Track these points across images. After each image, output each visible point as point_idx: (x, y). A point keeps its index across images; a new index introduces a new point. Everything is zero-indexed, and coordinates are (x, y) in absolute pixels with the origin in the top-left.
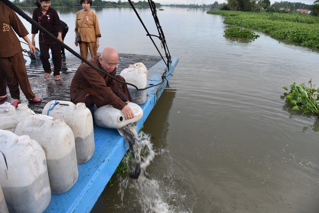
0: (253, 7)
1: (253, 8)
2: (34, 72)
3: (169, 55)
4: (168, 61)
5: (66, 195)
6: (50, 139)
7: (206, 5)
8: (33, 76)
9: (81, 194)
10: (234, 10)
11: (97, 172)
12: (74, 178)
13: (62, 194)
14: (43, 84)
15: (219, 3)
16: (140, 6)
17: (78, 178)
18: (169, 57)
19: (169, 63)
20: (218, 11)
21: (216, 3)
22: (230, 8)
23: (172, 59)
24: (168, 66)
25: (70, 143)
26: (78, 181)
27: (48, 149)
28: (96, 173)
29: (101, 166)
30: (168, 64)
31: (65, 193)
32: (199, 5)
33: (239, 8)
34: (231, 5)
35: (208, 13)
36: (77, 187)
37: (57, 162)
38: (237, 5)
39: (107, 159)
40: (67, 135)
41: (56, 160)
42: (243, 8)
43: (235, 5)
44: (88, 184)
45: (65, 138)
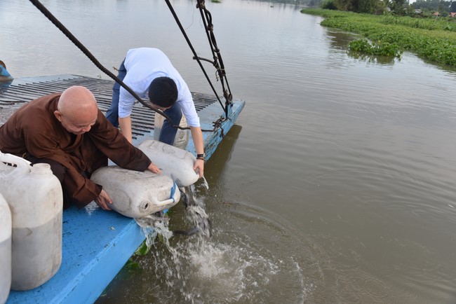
0: (373, 6)
1: (372, 8)
3: (229, 93)
4: (227, 103)
5: (36, 293)
6: (24, 192)
9: (62, 293)
10: (342, 9)
11: (94, 260)
12: (54, 264)
13: (28, 291)
17: (60, 269)
18: (228, 97)
19: (229, 106)
20: (318, 9)
23: (233, 101)
24: (226, 110)
25: (55, 204)
26: (59, 272)
27: (17, 209)
28: (91, 263)
29: (101, 253)
30: (226, 107)
31: (34, 290)
35: (302, 12)
36: (57, 282)
37: (30, 232)
38: (349, 3)
39: (112, 243)
40: (52, 190)
41: (28, 229)
42: (357, 8)
44: (76, 278)
45: (48, 194)
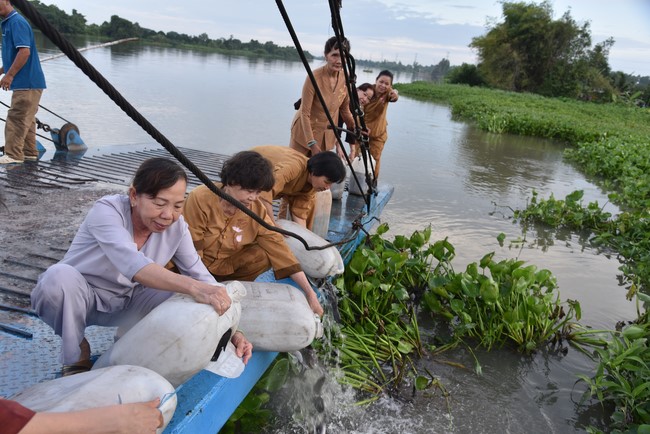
0: (582, 78)
1: (580, 86)
2: (59, 179)
7: (420, 66)
8: (53, 187)
10: (502, 85)
14: (73, 208)
15: (451, 65)
16: (251, 53)
19: (372, 196)
21: (444, 64)
22: (490, 77)
29: (180, 424)
32: (405, 64)
33: (525, 82)
34: (494, 66)
38: (519, 70)
39: (197, 407)
42: (539, 81)
43: (510, 66)
